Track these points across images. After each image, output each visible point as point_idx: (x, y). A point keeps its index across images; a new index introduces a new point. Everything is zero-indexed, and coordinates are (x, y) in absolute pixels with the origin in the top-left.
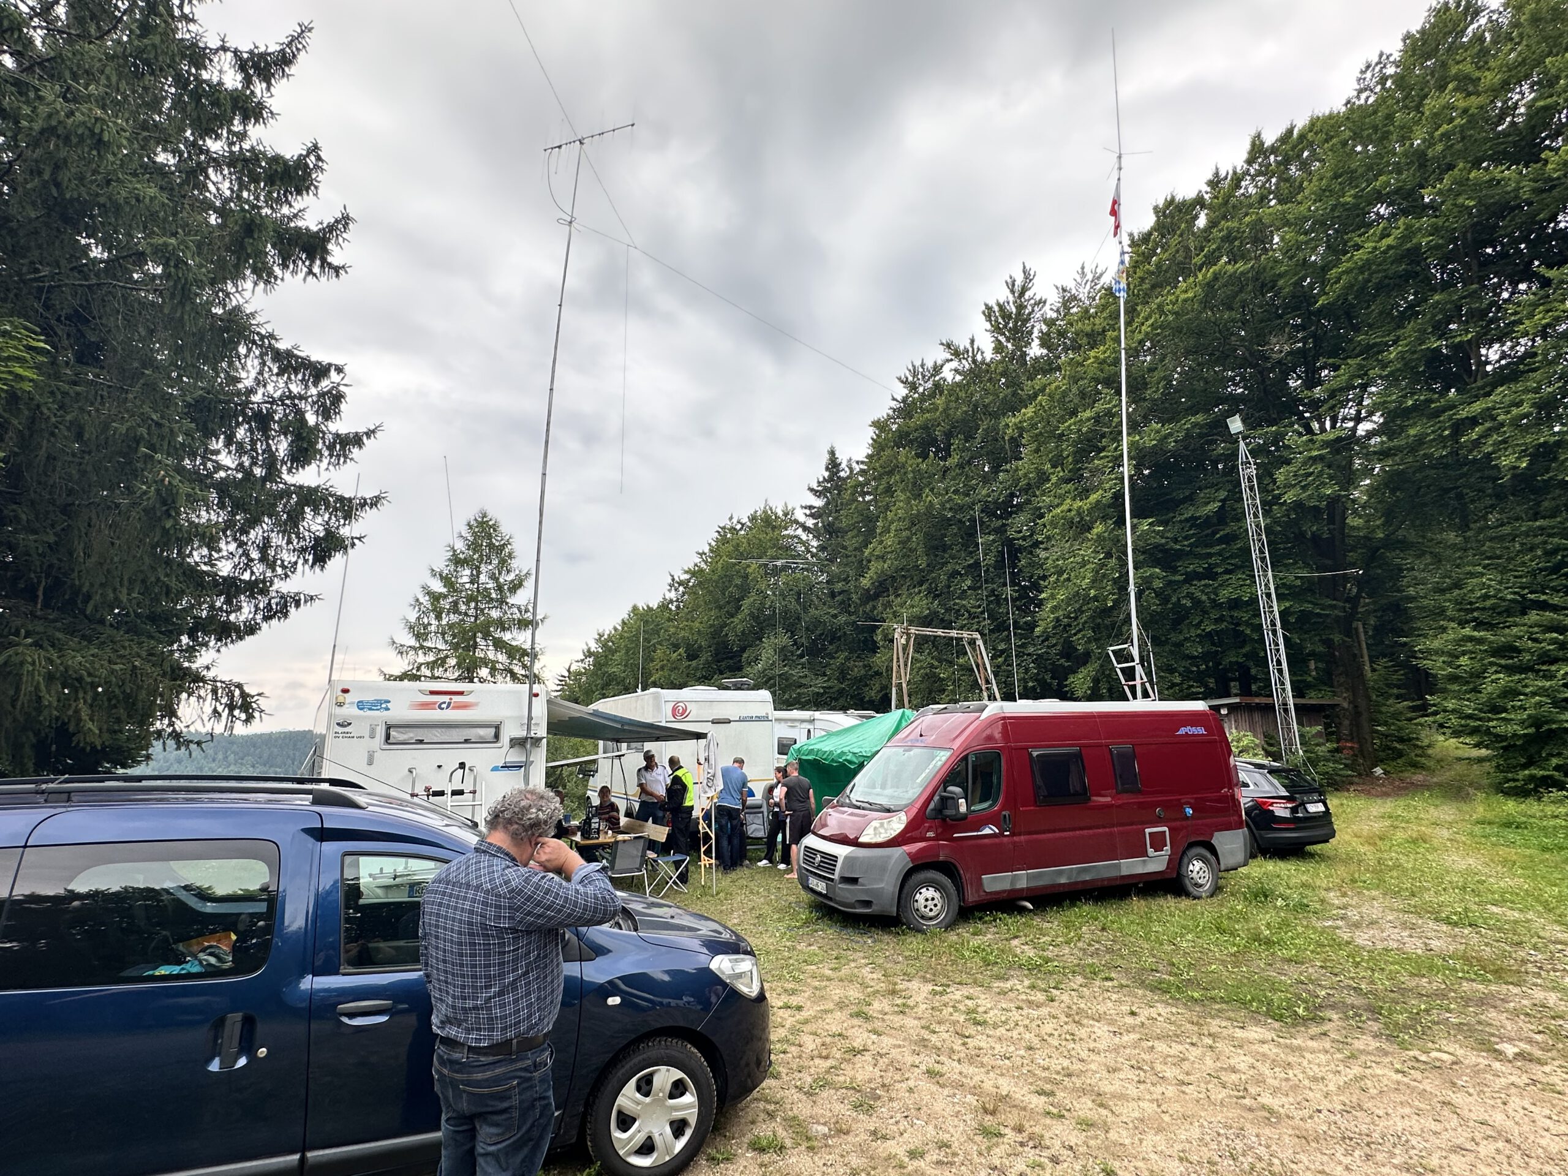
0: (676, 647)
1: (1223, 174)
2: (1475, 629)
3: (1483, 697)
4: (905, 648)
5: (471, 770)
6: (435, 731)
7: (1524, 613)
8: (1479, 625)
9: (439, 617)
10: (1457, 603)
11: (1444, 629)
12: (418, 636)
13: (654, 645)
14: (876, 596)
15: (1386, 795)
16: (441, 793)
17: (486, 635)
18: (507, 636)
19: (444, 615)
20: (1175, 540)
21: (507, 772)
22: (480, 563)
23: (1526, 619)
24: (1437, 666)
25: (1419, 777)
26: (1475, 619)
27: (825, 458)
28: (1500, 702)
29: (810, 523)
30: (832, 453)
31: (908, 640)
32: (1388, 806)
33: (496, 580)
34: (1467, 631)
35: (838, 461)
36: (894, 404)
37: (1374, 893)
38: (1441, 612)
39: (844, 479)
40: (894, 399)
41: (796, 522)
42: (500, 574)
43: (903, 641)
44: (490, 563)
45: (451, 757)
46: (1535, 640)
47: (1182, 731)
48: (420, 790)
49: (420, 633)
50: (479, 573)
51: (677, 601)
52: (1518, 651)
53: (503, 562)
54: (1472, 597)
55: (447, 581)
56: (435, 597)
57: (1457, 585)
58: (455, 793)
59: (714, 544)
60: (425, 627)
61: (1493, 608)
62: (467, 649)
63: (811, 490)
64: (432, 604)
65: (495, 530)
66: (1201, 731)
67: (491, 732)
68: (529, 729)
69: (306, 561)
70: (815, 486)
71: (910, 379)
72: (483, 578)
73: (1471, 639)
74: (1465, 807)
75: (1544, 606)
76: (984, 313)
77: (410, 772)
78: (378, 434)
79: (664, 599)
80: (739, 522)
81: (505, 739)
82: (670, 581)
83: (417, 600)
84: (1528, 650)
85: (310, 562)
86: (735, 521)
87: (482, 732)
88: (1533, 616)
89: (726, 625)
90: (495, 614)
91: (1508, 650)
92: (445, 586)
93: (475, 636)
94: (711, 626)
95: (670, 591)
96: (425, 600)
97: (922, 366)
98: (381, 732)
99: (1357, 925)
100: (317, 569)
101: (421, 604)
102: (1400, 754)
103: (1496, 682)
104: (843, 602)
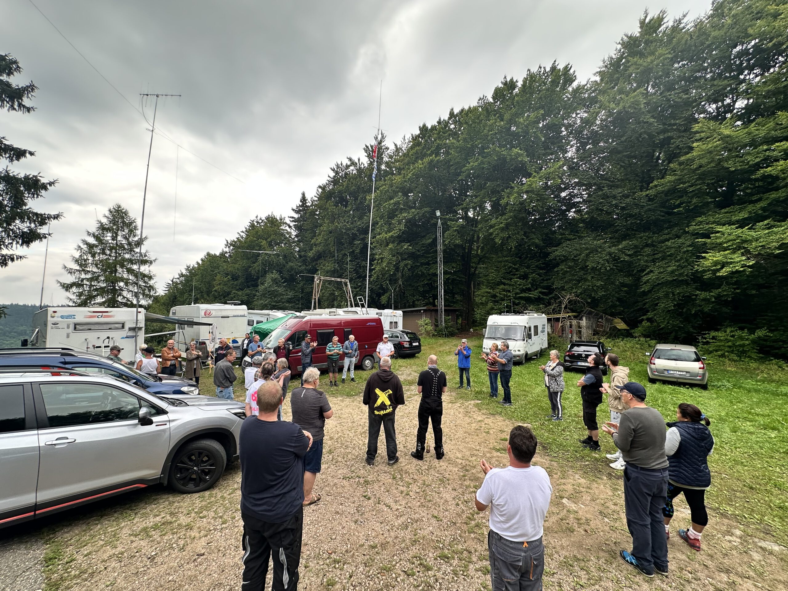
0: (227, 274)
1: (442, 120)
4: (318, 284)
5: (112, 338)
6: (96, 326)
9: (93, 256)
12: (81, 265)
13: (216, 273)
14: (316, 260)
16: (100, 347)
17: (122, 266)
18: (135, 267)
19: (97, 256)
20: (418, 251)
21: (127, 339)
22: (118, 230)
27: (300, 196)
29: (292, 224)
30: (303, 194)
31: (320, 282)
33: (128, 240)
35: (306, 198)
36: (329, 179)
39: (308, 206)
40: (329, 177)
41: (286, 223)
42: (129, 237)
43: (318, 282)
44: (124, 231)
45: (104, 335)
47: (369, 324)
48: (90, 346)
49: (82, 263)
50: (117, 235)
51: (229, 252)
53: (131, 231)
55: (97, 237)
56: (91, 246)
58: (105, 347)
59: (248, 228)
60: (85, 260)
62: (111, 273)
63: (293, 210)
64: (89, 250)
65: (126, 215)
66: (374, 324)
67: (121, 325)
68: (137, 324)
69: (18, 243)
70: (295, 208)
71: (336, 169)
72: (119, 238)
76: (364, 149)
77: (86, 340)
78: (56, 185)
79: (223, 251)
80: (260, 219)
81: (127, 327)
82: (226, 243)
83: (80, 247)
85: (20, 243)
86: (259, 218)
87: (117, 325)
89: (250, 267)
90: (127, 256)
92: (96, 241)
93: (115, 267)
94: (244, 267)
95: (226, 248)
96: (84, 247)
97: (341, 164)
98: (72, 327)
100: (25, 246)
101: (82, 249)
104: (304, 260)
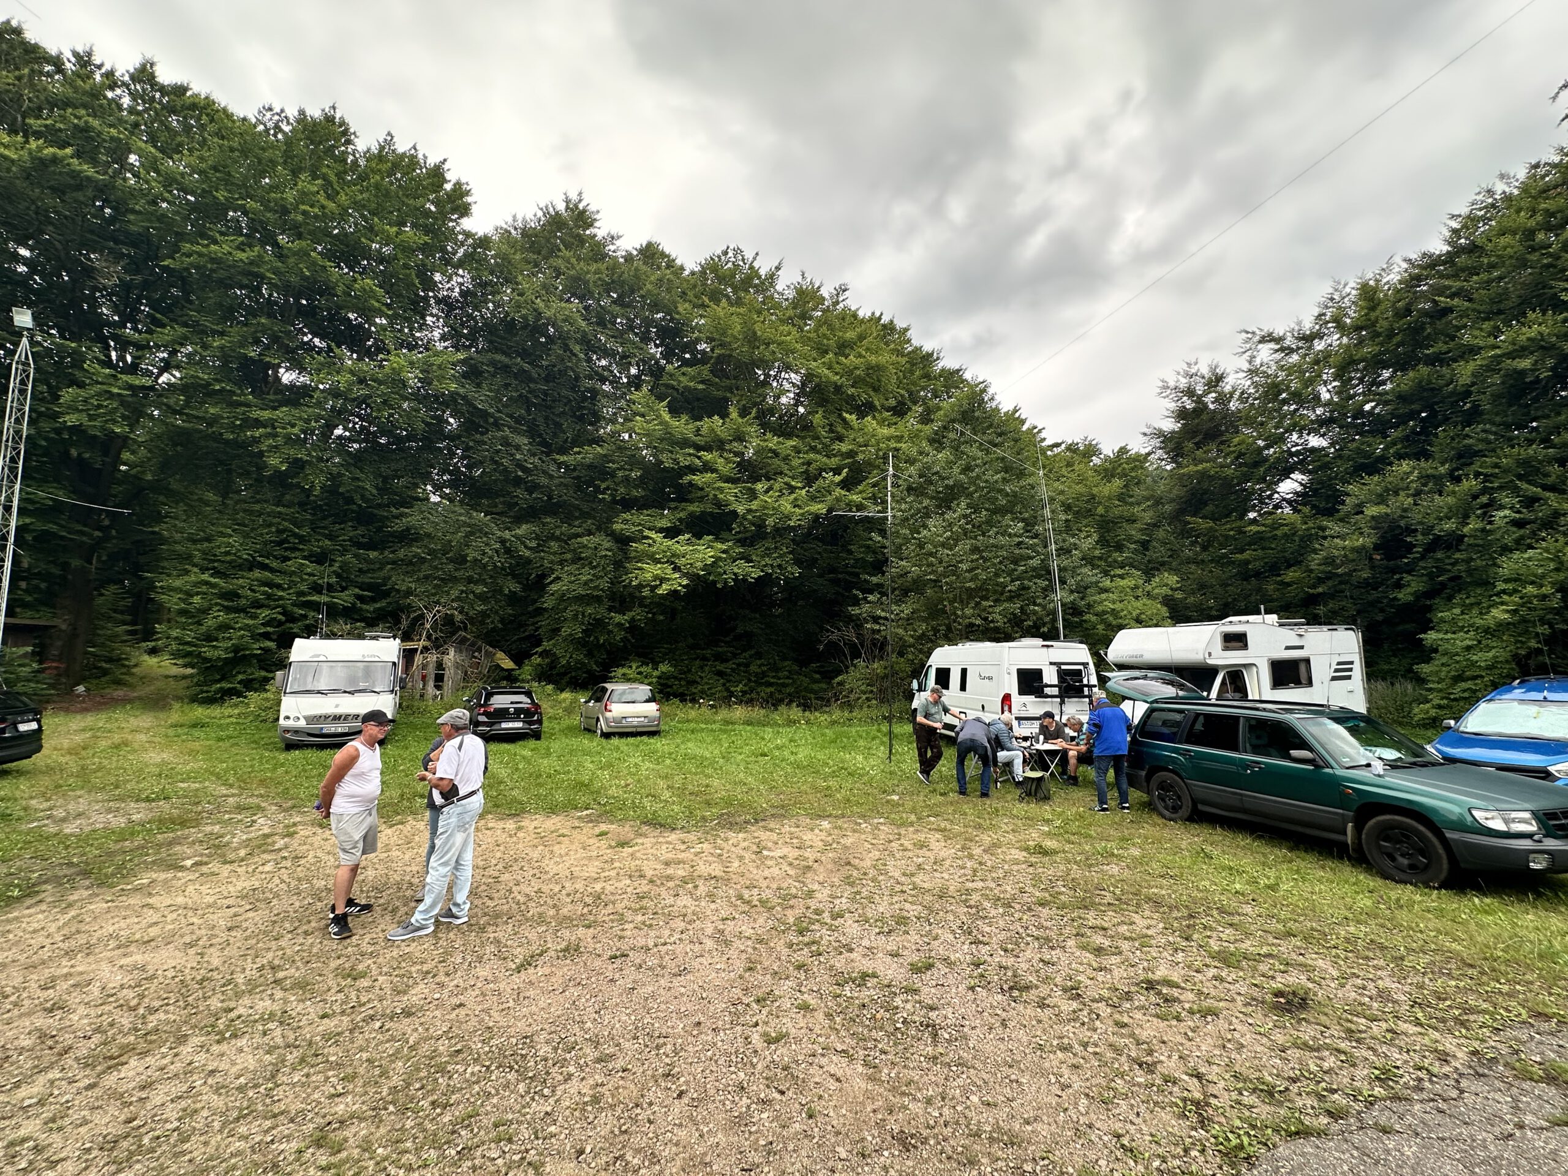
2: (212, 575)
3: (203, 629)
7: (251, 570)
8: (217, 573)
10: (204, 553)
11: (187, 572)
15: (86, 710)
23: (251, 575)
24: (172, 602)
25: (120, 693)
26: (214, 568)
28: (215, 634)
32: (89, 719)
34: (206, 577)
37: (78, 793)
38: (189, 558)
46: (253, 591)
52: (238, 596)
54: (218, 551)
57: (208, 539)
61: (230, 562)
73: (207, 583)
74: (162, 715)
75: (264, 567)
84: (246, 597)
88: (257, 574)
91: (232, 595)
99: (64, 820)
102: (105, 672)
103: (217, 617)
